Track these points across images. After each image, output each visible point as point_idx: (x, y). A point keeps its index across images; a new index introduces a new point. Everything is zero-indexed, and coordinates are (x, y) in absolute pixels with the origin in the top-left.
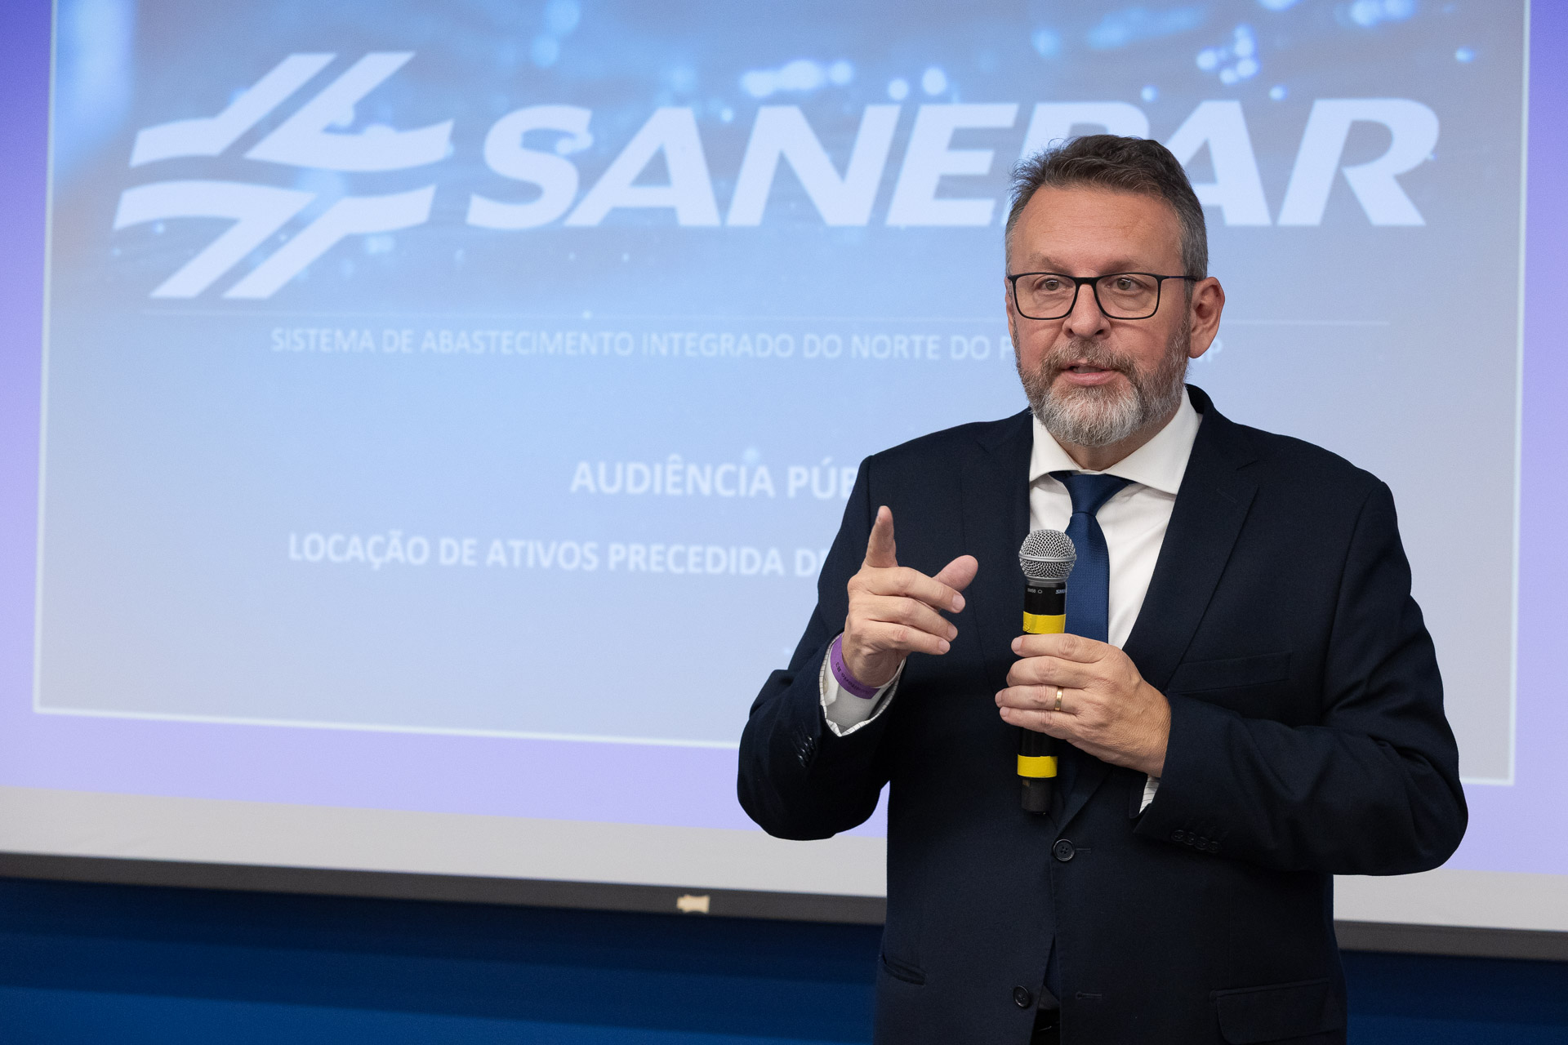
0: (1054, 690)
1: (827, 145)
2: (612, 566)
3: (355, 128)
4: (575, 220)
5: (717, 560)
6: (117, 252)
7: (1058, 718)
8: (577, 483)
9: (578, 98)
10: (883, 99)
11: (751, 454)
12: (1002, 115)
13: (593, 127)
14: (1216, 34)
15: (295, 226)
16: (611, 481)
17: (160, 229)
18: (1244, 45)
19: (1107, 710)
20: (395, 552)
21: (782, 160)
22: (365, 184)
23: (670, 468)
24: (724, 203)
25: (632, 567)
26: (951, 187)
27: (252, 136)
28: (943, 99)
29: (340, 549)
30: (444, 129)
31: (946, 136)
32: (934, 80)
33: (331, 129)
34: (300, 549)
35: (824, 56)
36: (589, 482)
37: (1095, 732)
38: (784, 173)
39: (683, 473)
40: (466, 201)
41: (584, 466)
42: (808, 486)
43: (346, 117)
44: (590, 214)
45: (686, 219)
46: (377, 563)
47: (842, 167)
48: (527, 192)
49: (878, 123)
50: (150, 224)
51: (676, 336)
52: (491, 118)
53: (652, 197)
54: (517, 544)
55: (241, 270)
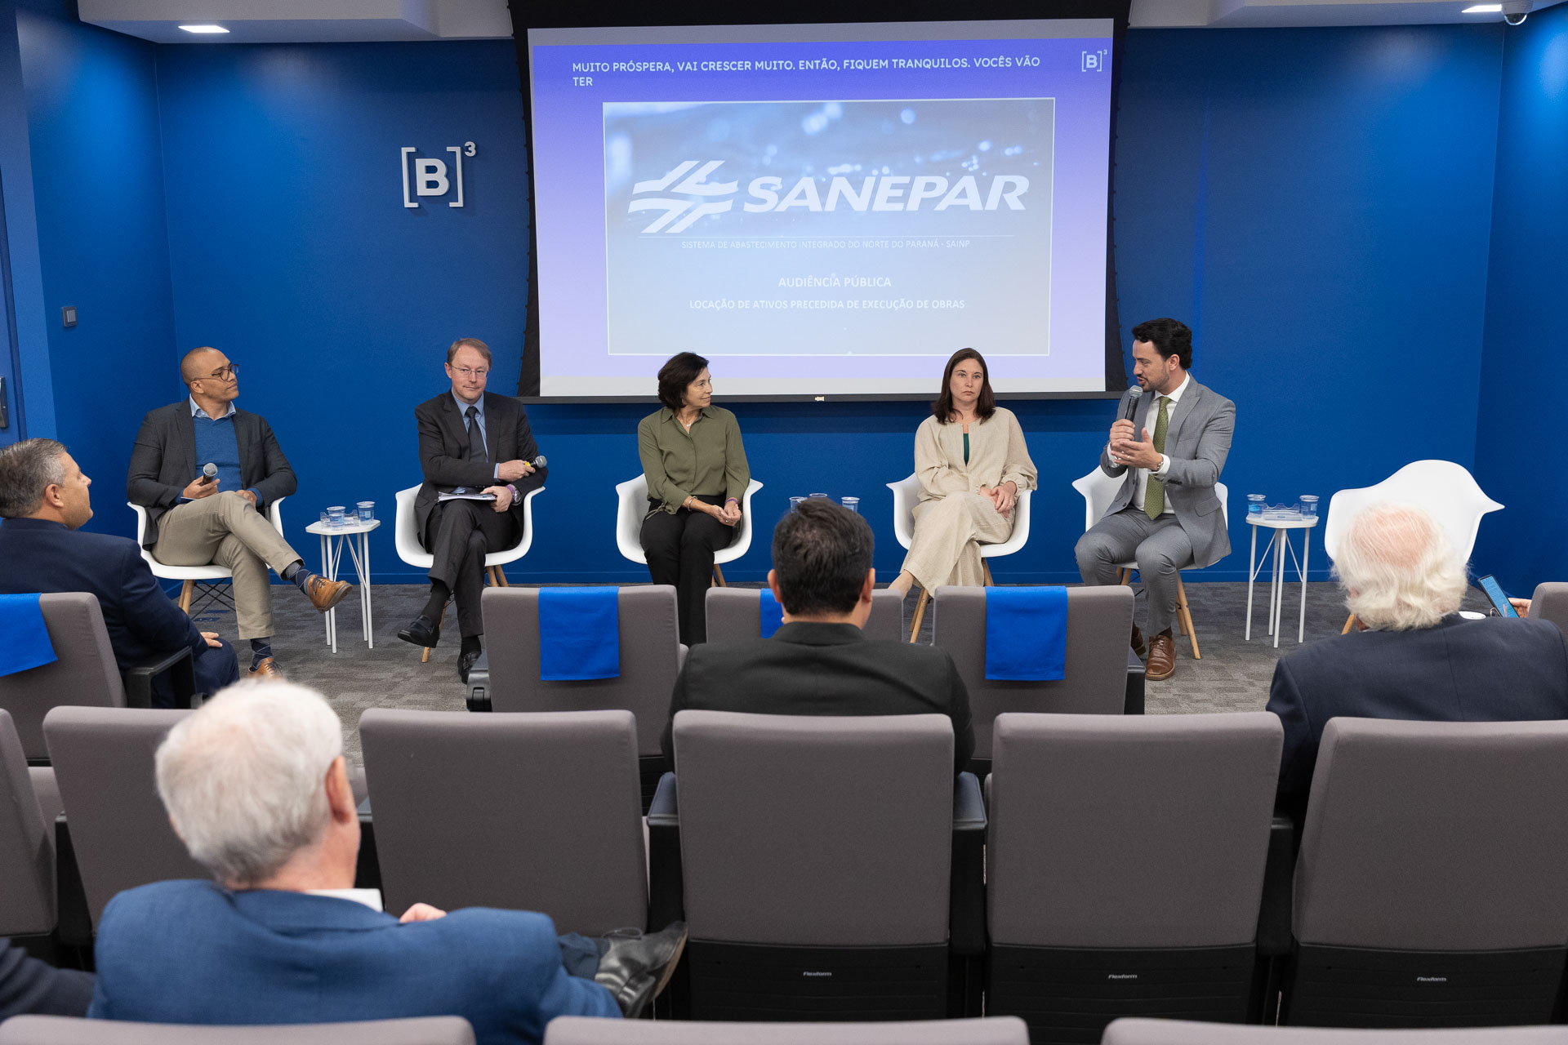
1: (854, 188)
2: (792, 307)
3: (707, 183)
4: (776, 210)
5: (824, 304)
6: (629, 220)
8: (780, 284)
9: (777, 175)
11: (833, 275)
12: (906, 180)
13: (782, 183)
14: (967, 157)
15: (688, 212)
16: (791, 283)
17: (644, 212)
18: (975, 160)
20: (724, 305)
21: (841, 191)
22: (710, 199)
23: (808, 279)
24: (823, 205)
25: (798, 307)
26: (891, 200)
27: (673, 185)
28: (889, 175)
29: (706, 305)
30: (736, 183)
31: (890, 185)
32: (886, 170)
33: (698, 183)
34: (693, 305)
35: (853, 163)
36: (784, 284)
38: (841, 195)
39: (813, 281)
40: (743, 204)
41: (782, 279)
42: (850, 283)
43: (704, 180)
44: (782, 208)
45: (812, 209)
46: (718, 308)
47: (859, 195)
48: (763, 201)
49: (869, 182)
51: (810, 242)
52: (750, 180)
53: (801, 203)
54: (762, 302)
55: (671, 225)
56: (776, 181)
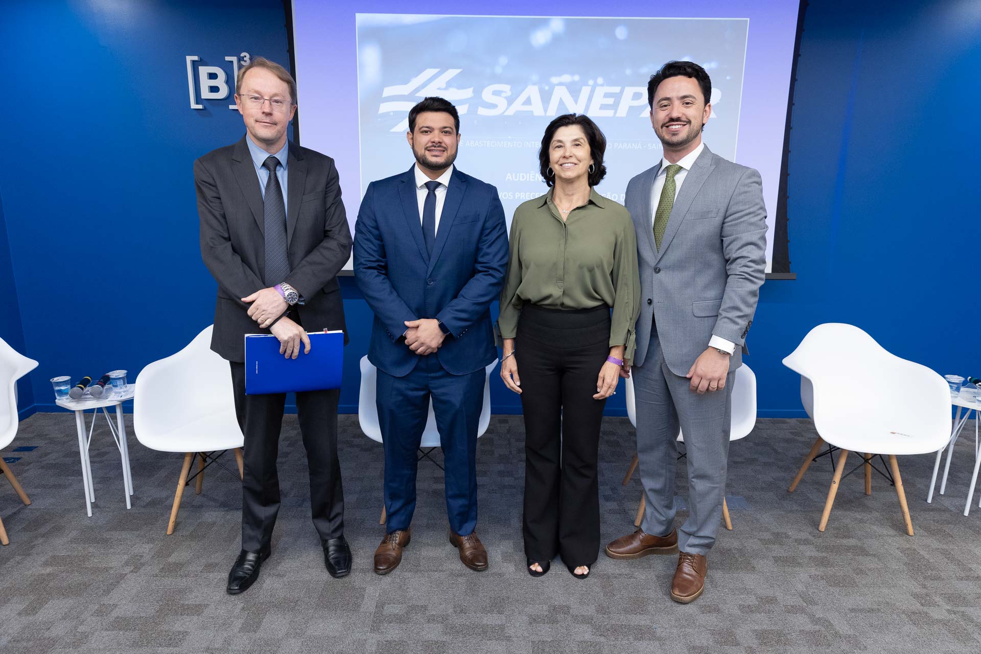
1: (572, 96)
3: (446, 89)
4: (505, 114)
6: (380, 120)
9: (507, 83)
12: (617, 89)
13: (511, 90)
17: (391, 114)
23: (531, 174)
24: (546, 110)
27: (417, 91)
28: (602, 85)
30: (471, 89)
31: (603, 94)
32: (600, 80)
35: (572, 74)
36: (510, 178)
38: (561, 103)
39: (535, 176)
40: (477, 108)
41: (509, 174)
43: (444, 86)
44: (511, 112)
45: (536, 114)
48: (494, 106)
49: (585, 91)
52: (483, 87)
53: (527, 108)
56: (506, 88)
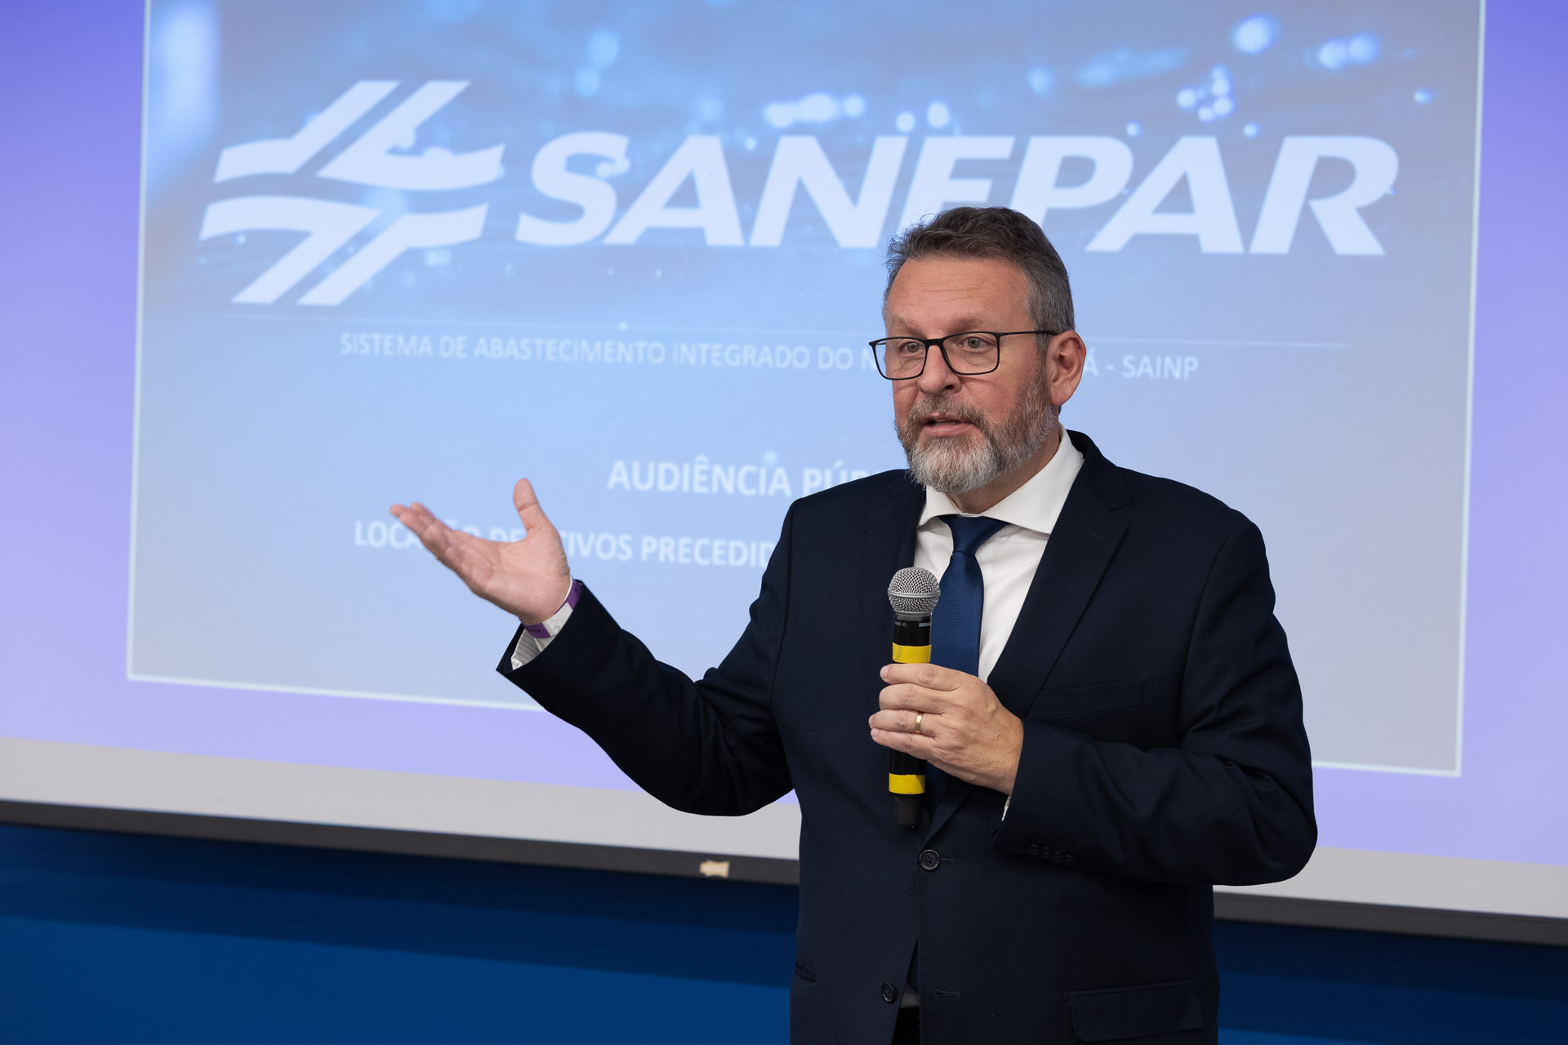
0: (914, 714)
1: (841, 173)
2: (644, 557)
3: (417, 150)
4: (614, 238)
5: (738, 552)
7: (919, 740)
8: (613, 480)
9: (616, 124)
10: (892, 131)
11: (770, 457)
12: (999, 147)
13: (630, 153)
14: (1195, 75)
15: (362, 239)
16: (644, 479)
17: (241, 240)
18: (1220, 84)
19: (962, 734)
21: (801, 187)
22: (425, 202)
23: (698, 468)
24: (747, 225)
25: (662, 558)
27: (324, 156)
28: (946, 131)
30: (498, 152)
31: (949, 166)
32: (938, 114)
33: (395, 151)
34: (364, 536)
35: (839, 91)
36: (624, 479)
37: (951, 754)
38: (802, 198)
39: (709, 473)
40: (516, 219)
41: (619, 465)
43: (408, 140)
44: (627, 233)
45: (713, 239)
47: (854, 193)
48: (569, 212)
49: (887, 153)
50: (232, 236)
51: (704, 347)
52: (538, 143)
53: (682, 218)
55: (313, 279)
56: (612, 146)
